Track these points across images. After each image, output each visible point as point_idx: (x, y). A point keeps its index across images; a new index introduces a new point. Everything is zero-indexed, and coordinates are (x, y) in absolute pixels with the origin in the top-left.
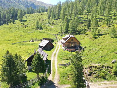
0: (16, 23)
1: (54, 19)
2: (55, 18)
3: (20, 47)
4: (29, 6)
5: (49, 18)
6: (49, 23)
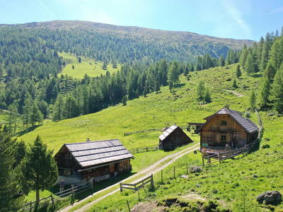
0: (161, 92)
2: (258, 73)
4: (216, 54)
5: (239, 74)
6: (235, 87)
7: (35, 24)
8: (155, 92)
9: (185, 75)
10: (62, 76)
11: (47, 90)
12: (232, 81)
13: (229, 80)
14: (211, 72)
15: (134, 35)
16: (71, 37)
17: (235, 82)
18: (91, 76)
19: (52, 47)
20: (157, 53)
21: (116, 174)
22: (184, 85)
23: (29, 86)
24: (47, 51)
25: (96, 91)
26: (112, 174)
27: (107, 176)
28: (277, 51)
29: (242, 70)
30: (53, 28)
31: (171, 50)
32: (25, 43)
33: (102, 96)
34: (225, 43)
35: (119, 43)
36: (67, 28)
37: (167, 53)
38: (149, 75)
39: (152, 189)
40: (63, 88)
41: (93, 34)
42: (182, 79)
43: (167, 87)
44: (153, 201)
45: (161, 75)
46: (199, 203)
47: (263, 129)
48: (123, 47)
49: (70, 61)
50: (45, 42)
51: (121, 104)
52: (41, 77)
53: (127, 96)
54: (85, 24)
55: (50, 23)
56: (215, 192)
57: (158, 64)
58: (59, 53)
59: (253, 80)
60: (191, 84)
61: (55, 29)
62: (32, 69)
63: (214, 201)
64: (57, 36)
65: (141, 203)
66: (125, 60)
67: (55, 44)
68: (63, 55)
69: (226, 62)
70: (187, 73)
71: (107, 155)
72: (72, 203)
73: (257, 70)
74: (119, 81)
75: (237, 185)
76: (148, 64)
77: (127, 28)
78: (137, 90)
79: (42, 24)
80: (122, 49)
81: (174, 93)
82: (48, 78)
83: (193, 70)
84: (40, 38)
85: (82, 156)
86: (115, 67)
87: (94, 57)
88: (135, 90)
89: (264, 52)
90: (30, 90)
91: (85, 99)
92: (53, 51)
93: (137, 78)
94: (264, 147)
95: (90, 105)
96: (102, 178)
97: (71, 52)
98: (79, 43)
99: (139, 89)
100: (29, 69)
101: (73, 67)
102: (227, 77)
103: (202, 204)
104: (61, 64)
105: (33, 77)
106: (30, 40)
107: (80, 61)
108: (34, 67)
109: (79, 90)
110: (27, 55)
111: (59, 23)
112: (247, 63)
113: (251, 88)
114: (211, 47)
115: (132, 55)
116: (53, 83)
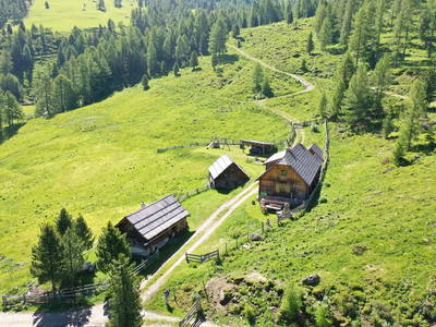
0: (200, 69)
1: (328, 50)
3: (173, 162)
5: (311, 46)
6: (305, 69)
8: (191, 68)
9: (234, 37)
10: (34, 28)
12: (301, 59)
13: (297, 56)
17: (304, 62)
18: (82, 26)
21: (173, 235)
27: (167, 240)
39: (219, 262)
40: (38, 50)
43: (209, 59)
44: (223, 276)
45: (198, 37)
46: (261, 282)
56: (273, 272)
59: (328, 59)
63: (272, 281)
65: (212, 279)
70: (237, 32)
71: (165, 218)
81: (220, 72)
83: (245, 26)
85: (144, 226)
94: (322, 202)
101: (48, 5)
102: (294, 50)
103: (263, 284)
109: (72, 63)
112: (322, 31)
113: (324, 74)
116: (21, 40)
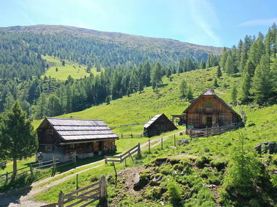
0: (144, 92)
5: (220, 75)
7: (18, 27)
8: (138, 92)
9: (168, 77)
10: (46, 78)
11: (29, 91)
12: (213, 81)
13: (210, 80)
14: (193, 74)
15: (117, 40)
16: (55, 40)
17: (216, 82)
18: (75, 77)
19: (36, 50)
20: (140, 59)
21: (100, 153)
22: (166, 85)
23: (11, 87)
24: (30, 54)
25: (79, 91)
26: (96, 153)
27: (91, 155)
28: (256, 51)
29: (223, 71)
30: (37, 32)
31: (153, 55)
32: (8, 46)
33: (85, 96)
34: (205, 50)
35: (103, 48)
36: (52, 33)
37: (149, 58)
38: (133, 76)
39: (139, 157)
40: (46, 89)
41: (77, 38)
42: (165, 80)
43: (151, 88)
45: (144, 77)
46: (191, 160)
47: (245, 117)
48: (107, 51)
49: (53, 64)
50: (28, 45)
51: (104, 104)
52: (24, 78)
53: (111, 96)
54: (69, 29)
55: (34, 27)
56: (208, 151)
57: (141, 66)
58: (42, 56)
59: (233, 79)
60: (173, 84)
61: (39, 33)
62: (14, 70)
63: (207, 157)
64: (41, 40)
65: (127, 169)
66: (109, 65)
67: (39, 47)
68: (47, 58)
69: (207, 65)
70: (170, 74)
72: (53, 175)
73: (237, 71)
74: (102, 82)
75: (230, 144)
76: (131, 68)
77: (111, 34)
78: (121, 90)
79: (26, 27)
80: (106, 54)
81: (157, 92)
82: (31, 79)
83: (175, 73)
84: (24, 42)
85: (65, 130)
86: (98, 70)
87: (78, 61)
88: (119, 90)
89: (243, 54)
90: (12, 91)
91: (68, 98)
92: (37, 54)
93: (120, 79)
94: (250, 126)
95: (74, 105)
96: (86, 156)
97: (55, 55)
98: (63, 46)
99: (122, 89)
100: (11, 70)
101: (57, 70)
102: (208, 78)
103: (194, 161)
104: (45, 66)
105: (15, 78)
106: (14, 42)
107: (64, 64)
108: (17, 68)
109: (63, 89)
110: (10, 57)
111: (43, 28)
112: (227, 64)
113: (231, 86)
114: (192, 53)
115: (115, 60)
116: (36, 84)
